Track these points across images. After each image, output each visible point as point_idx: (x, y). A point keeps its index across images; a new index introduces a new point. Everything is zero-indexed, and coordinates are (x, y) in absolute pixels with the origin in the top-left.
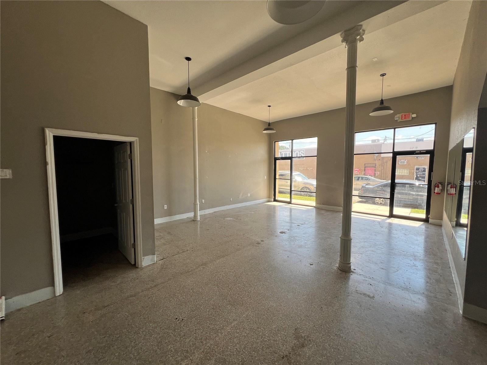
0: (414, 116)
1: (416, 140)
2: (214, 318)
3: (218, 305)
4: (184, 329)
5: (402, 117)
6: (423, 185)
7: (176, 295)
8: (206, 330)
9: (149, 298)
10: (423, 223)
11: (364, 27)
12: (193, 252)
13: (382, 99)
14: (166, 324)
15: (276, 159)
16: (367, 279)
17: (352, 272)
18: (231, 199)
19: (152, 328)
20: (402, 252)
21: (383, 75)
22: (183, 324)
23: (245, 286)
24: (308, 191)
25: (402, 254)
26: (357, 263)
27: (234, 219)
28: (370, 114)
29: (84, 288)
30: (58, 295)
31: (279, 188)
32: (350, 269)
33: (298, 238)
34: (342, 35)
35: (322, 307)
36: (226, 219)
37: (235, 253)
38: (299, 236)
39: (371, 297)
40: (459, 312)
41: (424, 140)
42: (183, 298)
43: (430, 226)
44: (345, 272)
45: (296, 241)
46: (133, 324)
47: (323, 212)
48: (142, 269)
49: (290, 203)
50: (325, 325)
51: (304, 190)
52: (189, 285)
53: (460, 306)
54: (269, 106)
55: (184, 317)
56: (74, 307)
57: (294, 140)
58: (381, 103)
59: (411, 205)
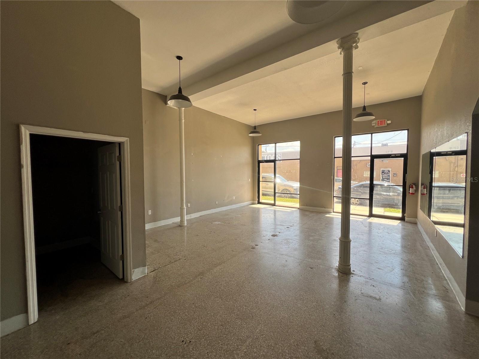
0: (389, 122)
1: (381, 145)
2: (225, 337)
3: (227, 320)
4: (194, 353)
5: (378, 123)
6: (391, 185)
7: (177, 312)
8: (220, 353)
9: (146, 318)
10: (400, 221)
11: (359, 36)
12: (187, 261)
13: (364, 106)
14: (172, 350)
15: (259, 162)
16: (368, 280)
17: (352, 273)
18: (217, 202)
19: (156, 356)
20: (391, 251)
21: (365, 83)
22: (192, 347)
23: (250, 296)
24: (288, 193)
25: (391, 252)
26: (354, 264)
27: (223, 223)
28: (353, 120)
29: (64, 312)
30: (32, 323)
31: (262, 191)
32: (350, 271)
33: (291, 241)
34: (339, 42)
35: (334, 314)
36: (214, 223)
37: (231, 260)
38: (292, 238)
39: (377, 300)
40: (461, 308)
41: (388, 145)
42: (186, 315)
43: (406, 224)
44: (346, 274)
45: (290, 244)
46: (132, 353)
47: (307, 213)
48: (132, 283)
49: (274, 205)
50: (343, 335)
51: (284, 192)
52: (189, 299)
53: (459, 302)
54: (255, 110)
55: (192, 339)
56: (54, 337)
57: (277, 144)
58: (363, 109)
59: (389, 204)
